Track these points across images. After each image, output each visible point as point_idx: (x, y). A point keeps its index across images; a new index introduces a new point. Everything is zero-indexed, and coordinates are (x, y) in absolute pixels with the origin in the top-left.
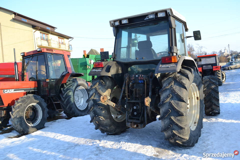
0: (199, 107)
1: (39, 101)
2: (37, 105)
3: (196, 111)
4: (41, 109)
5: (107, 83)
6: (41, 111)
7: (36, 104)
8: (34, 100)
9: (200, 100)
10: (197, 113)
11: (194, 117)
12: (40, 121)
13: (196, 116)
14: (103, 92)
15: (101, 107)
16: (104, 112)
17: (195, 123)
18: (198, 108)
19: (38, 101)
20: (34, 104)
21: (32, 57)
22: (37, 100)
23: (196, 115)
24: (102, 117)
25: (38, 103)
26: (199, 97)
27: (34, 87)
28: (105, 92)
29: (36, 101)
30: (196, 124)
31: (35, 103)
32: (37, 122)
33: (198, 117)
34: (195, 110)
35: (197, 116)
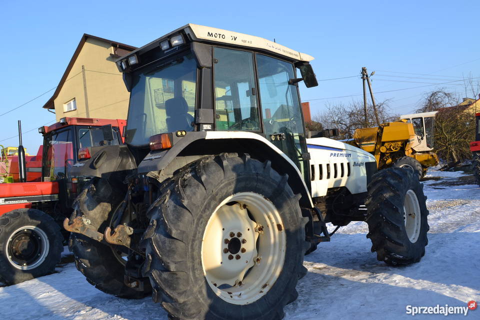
0: (284, 248)
1: (42, 222)
2: (38, 228)
3: (276, 258)
4: (47, 237)
5: (102, 190)
6: (48, 241)
7: (34, 227)
8: (29, 219)
9: (287, 231)
10: (278, 263)
11: (268, 271)
12: (44, 259)
13: (274, 270)
14: (89, 210)
15: (82, 241)
16: (89, 250)
17: (265, 286)
18: (280, 250)
19: (40, 222)
20: (33, 227)
21: (56, 135)
22: (35, 219)
23: (273, 268)
24: (87, 261)
25: (38, 226)
26: (282, 226)
27: (50, 192)
28: (92, 209)
29: (34, 221)
30: (266, 290)
31: (31, 225)
32: (38, 262)
33: (278, 273)
34: (274, 255)
35: (276, 270)
